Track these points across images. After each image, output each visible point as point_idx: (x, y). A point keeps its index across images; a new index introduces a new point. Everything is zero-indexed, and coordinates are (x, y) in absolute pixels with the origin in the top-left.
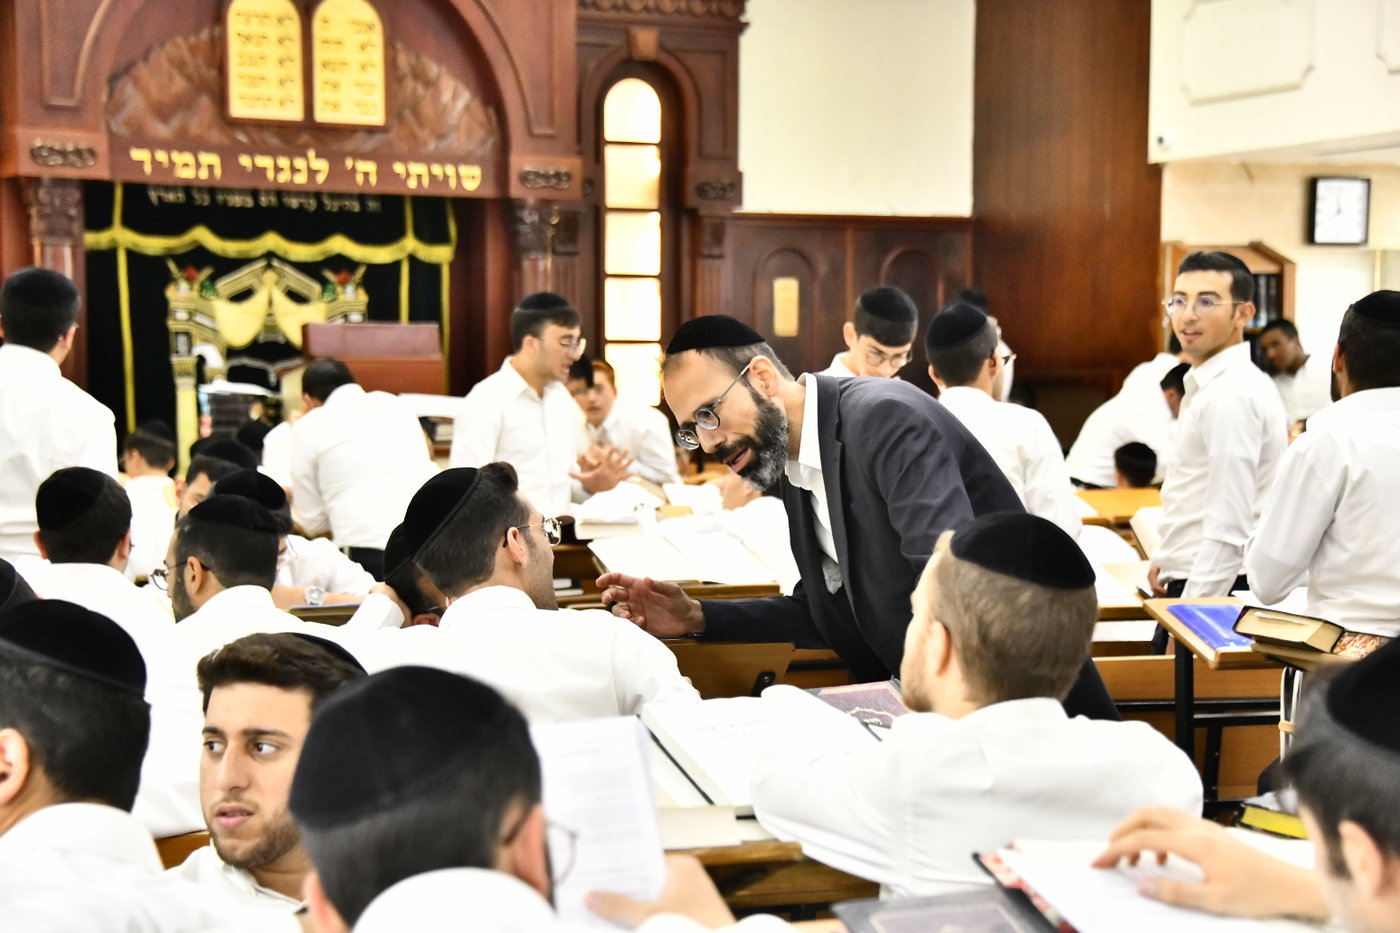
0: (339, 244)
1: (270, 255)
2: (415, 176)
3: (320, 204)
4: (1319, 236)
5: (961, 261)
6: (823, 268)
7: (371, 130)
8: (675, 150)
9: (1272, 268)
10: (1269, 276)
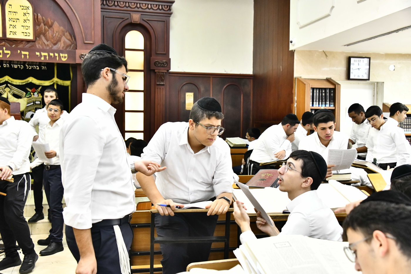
0: (31, 80)
1: (6, 83)
2: (44, 56)
3: (25, 67)
4: (351, 77)
5: (249, 87)
6: (202, 89)
7: (28, 41)
8: (148, 52)
9: (332, 87)
10: (330, 89)
